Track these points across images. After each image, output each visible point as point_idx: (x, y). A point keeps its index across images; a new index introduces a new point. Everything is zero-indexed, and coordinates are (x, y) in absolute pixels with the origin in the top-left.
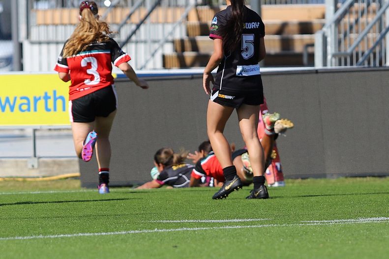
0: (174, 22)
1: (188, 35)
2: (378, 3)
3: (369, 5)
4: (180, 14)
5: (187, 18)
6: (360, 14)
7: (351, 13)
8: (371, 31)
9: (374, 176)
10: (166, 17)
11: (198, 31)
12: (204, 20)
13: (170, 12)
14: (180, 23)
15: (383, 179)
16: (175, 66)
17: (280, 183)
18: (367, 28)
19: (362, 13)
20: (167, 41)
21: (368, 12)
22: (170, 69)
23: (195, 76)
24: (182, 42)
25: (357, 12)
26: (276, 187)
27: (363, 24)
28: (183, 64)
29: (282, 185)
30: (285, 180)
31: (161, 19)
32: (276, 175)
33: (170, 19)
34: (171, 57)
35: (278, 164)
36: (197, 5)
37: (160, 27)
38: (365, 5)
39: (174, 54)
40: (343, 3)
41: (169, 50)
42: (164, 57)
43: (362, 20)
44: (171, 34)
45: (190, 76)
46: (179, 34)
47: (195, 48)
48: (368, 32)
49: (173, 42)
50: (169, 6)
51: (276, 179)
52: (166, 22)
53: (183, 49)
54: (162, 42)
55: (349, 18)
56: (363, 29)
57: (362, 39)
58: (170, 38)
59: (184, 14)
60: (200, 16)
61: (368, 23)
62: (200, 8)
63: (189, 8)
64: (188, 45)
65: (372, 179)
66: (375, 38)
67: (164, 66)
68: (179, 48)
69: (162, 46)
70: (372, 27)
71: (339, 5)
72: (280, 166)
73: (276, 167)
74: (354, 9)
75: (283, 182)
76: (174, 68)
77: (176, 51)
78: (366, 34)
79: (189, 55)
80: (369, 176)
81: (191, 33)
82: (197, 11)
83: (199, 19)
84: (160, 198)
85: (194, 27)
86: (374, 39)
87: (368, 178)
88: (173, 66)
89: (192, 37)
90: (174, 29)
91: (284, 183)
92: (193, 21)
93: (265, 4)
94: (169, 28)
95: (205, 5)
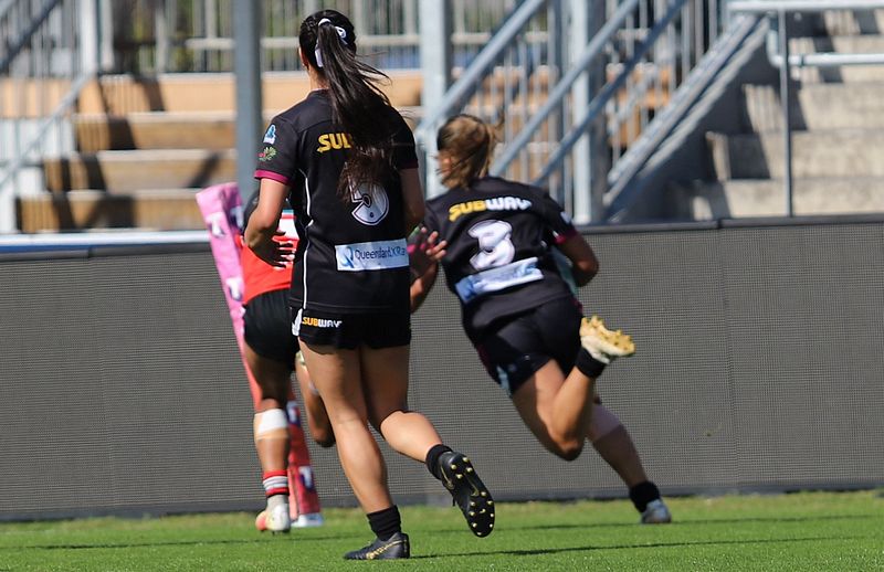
0: (43, 115)
1: (78, 148)
2: (554, 67)
3: (530, 71)
4: (58, 96)
5: (76, 104)
6: (508, 94)
7: (486, 91)
8: (538, 136)
9: (546, 500)
10: (23, 103)
11: (103, 138)
12: (120, 111)
13: (33, 91)
14: (59, 119)
15: (569, 507)
16: (48, 228)
17: (311, 519)
18: (526, 131)
19: (515, 92)
20: (26, 165)
21: (530, 89)
22: (34, 233)
23: (96, 251)
24: (64, 165)
25: (501, 90)
26: (299, 529)
27: (517, 118)
28: (66, 223)
29: (317, 523)
30: (325, 511)
31: (11, 109)
32: (300, 498)
33: (33, 109)
34: (37, 204)
35: (305, 471)
36: (100, 74)
37: (9, 128)
38: (521, 71)
39: (45, 197)
40: (467, 66)
41: (30, 186)
42: (19, 205)
43: (514, 109)
44: (37, 145)
45: (85, 252)
46: (58, 145)
47: (96, 179)
48: (530, 139)
49: (42, 166)
50: (32, 75)
51: (301, 509)
52: (23, 117)
53: (67, 185)
54: (13, 165)
55: (482, 104)
56: (517, 132)
57: (516, 156)
58: (34, 156)
59: (69, 96)
60: (109, 102)
61: (528, 117)
62: (107, 80)
63: (80, 81)
64: (78, 173)
65: (542, 506)
66: (548, 154)
67: (20, 225)
68: (56, 182)
69: (14, 176)
70: (538, 127)
71: (457, 71)
72: (312, 475)
73: (302, 477)
74: (493, 82)
75: (317, 515)
76: (45, 231)
77: (49, 189)
78: (524, 145)
79: (82, 198)
80: (534, 500)
81: (86, 142)
82: (101, 88)
83: (106, 107)
84: (11, 557)
85: (92, 129)
86: (544, 156)
87: (532, 506)
88: (42, 228)
89: (88, 152)
90: (44, 132)
91: (322, 518)
92: (92, 112)
93: (272, 68)
94: (31, 130)
95: (122, 73)
